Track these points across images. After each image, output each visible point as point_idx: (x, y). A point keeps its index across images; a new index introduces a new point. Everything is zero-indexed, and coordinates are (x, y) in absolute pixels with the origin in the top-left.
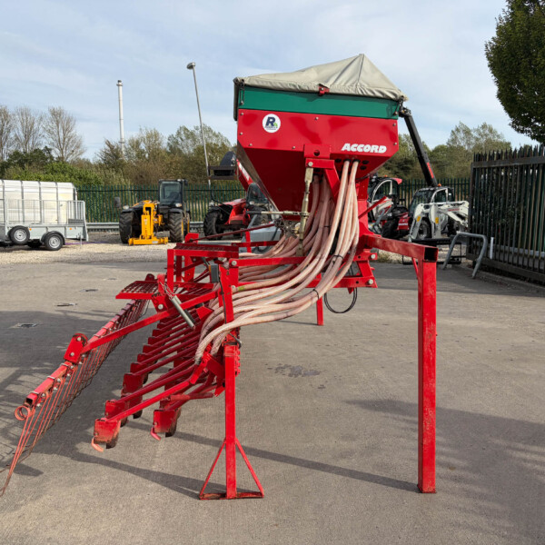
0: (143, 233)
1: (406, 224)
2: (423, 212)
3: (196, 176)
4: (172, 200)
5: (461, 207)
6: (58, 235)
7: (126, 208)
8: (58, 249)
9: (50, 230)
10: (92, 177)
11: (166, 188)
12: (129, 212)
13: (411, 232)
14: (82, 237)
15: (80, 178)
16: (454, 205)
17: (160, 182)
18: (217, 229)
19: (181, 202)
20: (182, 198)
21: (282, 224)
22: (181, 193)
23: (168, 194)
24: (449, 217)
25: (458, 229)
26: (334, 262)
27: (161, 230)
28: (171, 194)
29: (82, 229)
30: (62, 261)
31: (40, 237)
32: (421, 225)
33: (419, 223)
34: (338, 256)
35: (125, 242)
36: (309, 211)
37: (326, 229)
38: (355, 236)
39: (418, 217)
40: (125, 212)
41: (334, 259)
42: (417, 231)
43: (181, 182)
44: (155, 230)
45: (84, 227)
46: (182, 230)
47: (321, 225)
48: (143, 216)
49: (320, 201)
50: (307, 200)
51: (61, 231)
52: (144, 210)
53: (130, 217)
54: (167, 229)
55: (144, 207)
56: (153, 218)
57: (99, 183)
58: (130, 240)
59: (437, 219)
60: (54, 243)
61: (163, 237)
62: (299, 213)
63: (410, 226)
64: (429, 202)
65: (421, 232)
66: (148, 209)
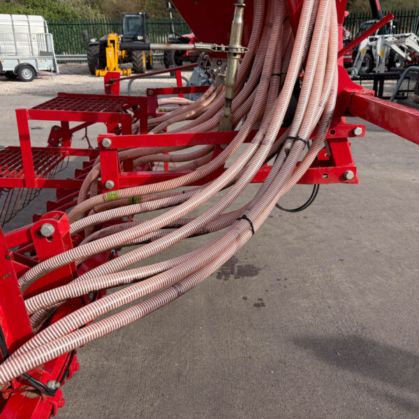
0: (108, 65)
1: (351, 57)
2: (368, 45)
3: (164, 12)
4: (134, 33)
5: (407, 39)
6: (30, 67)
7: (93, 41)
8: (31, 80)
9: (22, 62)
10: (69, 11)
11: (130, 21)
12: (96, 45)
13: (355, 64)
14: (53, 69)
15: (58, 12)
16: (398, 38)
17: (123, 15)
18: (176, 60)
19: (143, 35)
20: (143, 31)
21: (209, 64)
22: (143, 26)
23: (131, 27)
24: (392, 50)
25: (397, 61)
26: (288, 152)
27: (124, 62)
28: (135, 27)
29: (52, 61)
30: (29, 93)
31: (13, 69)
32: (365, 57)
33: (363, 56)
34: (296, 138)
35: (93, 73)
36: (244, 43)
37: (276, 80)
38: (330, 95)
39: (363, 50)
40: (92, 45)
41: (288, 145)
42: (360, 63)
43: (142, 15)
44: (119, 62)
45: (54, 60)
46: (144, 62)
47: (266, 71)
48: (107, 49)
49: (265, 25)
50: (240, 20)
51: (32, 63)
52: (109, 43)
53: (97, 50)
54: (130, 61)
55: (109, 39)
56: (117, 50)
57: (76, 17)
58: (97, 72)
59: (382, 52)
60: (26, 74)
61: (126, 69)
62: (223, 47)
63: (354, 58)
64: (374, 35)
65: (363, 65)
66: (113, 42)
